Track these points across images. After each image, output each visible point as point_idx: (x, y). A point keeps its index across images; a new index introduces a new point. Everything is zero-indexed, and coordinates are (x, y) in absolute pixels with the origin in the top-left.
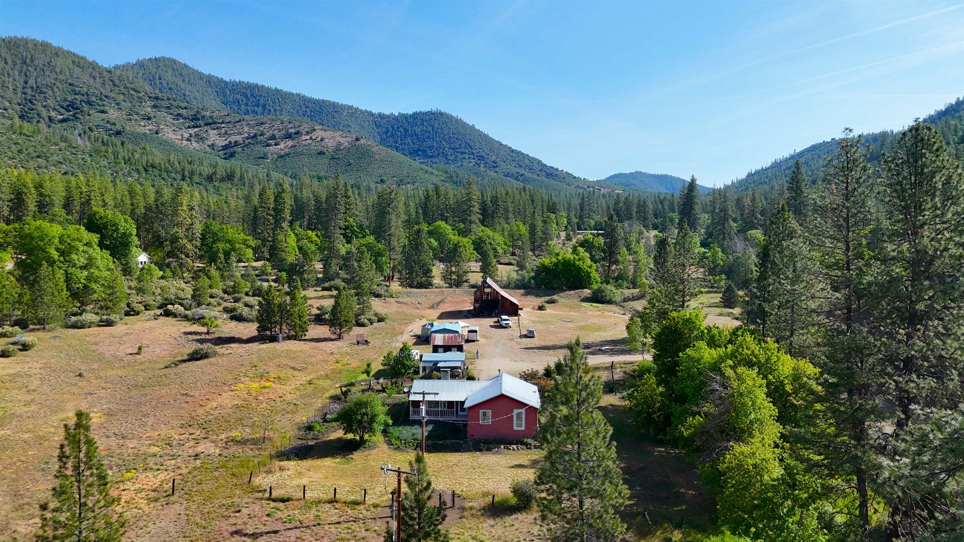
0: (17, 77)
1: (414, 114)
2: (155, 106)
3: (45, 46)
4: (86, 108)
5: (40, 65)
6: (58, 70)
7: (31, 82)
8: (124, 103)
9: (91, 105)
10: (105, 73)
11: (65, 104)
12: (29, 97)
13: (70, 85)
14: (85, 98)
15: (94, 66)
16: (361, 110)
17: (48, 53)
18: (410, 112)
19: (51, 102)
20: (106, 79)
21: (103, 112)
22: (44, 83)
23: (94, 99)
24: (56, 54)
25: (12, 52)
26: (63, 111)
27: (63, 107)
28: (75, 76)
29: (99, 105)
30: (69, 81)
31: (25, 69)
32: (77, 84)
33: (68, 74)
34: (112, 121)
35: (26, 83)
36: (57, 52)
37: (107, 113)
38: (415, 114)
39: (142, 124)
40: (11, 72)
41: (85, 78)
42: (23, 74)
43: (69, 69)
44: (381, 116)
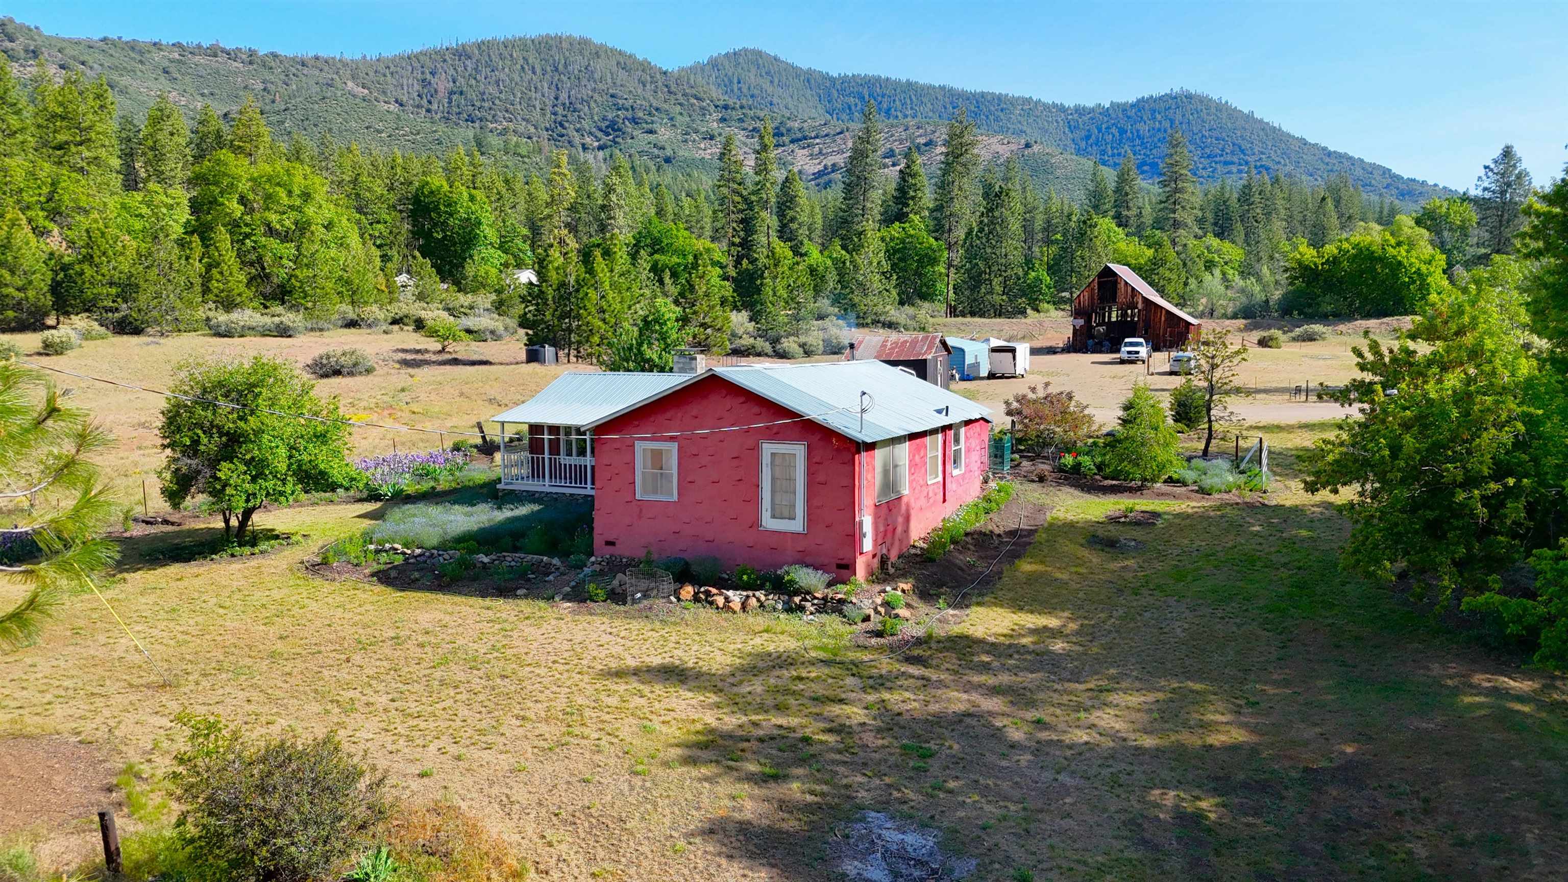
0: (546, 90)
1: (1138, 101)
2: (723, 120)
3: (584, 43)
4: (629, 127)
5: (576, 72)
6: (597, 76)
7: (563, 96)
8: (679, 117)
9: (637, 123)
10: (658, 76)
11: (603, 125)
12: (559, 118)
13: (612, 96)
14: (629, 114)
15: (645, 66)
16: (1044, 104)
17: (587, 53)
18: (1132, 99)
19: (586, 124)
20: (660, 84)
21: (651, 132)
22: (579, 96)
23: (641, 114)
24: (597, 53)
25: (542, 56)
26: (600, 134)
27: (601, 130)
28: (619, 82)
29: (646, 123)
30: (611, 91)
31: (556, 78)
32: (620, 94)
33: (609, 81)
34: (660, 144)
35: (557, 98)
36: (598, 52)
37: (656, 132)
38: (1141, 101)
39: (702, 146)
40: (539, 84)
41: (632, 84)
42: (553, 87)
43: (612, 74)
44: (1080, 111)
